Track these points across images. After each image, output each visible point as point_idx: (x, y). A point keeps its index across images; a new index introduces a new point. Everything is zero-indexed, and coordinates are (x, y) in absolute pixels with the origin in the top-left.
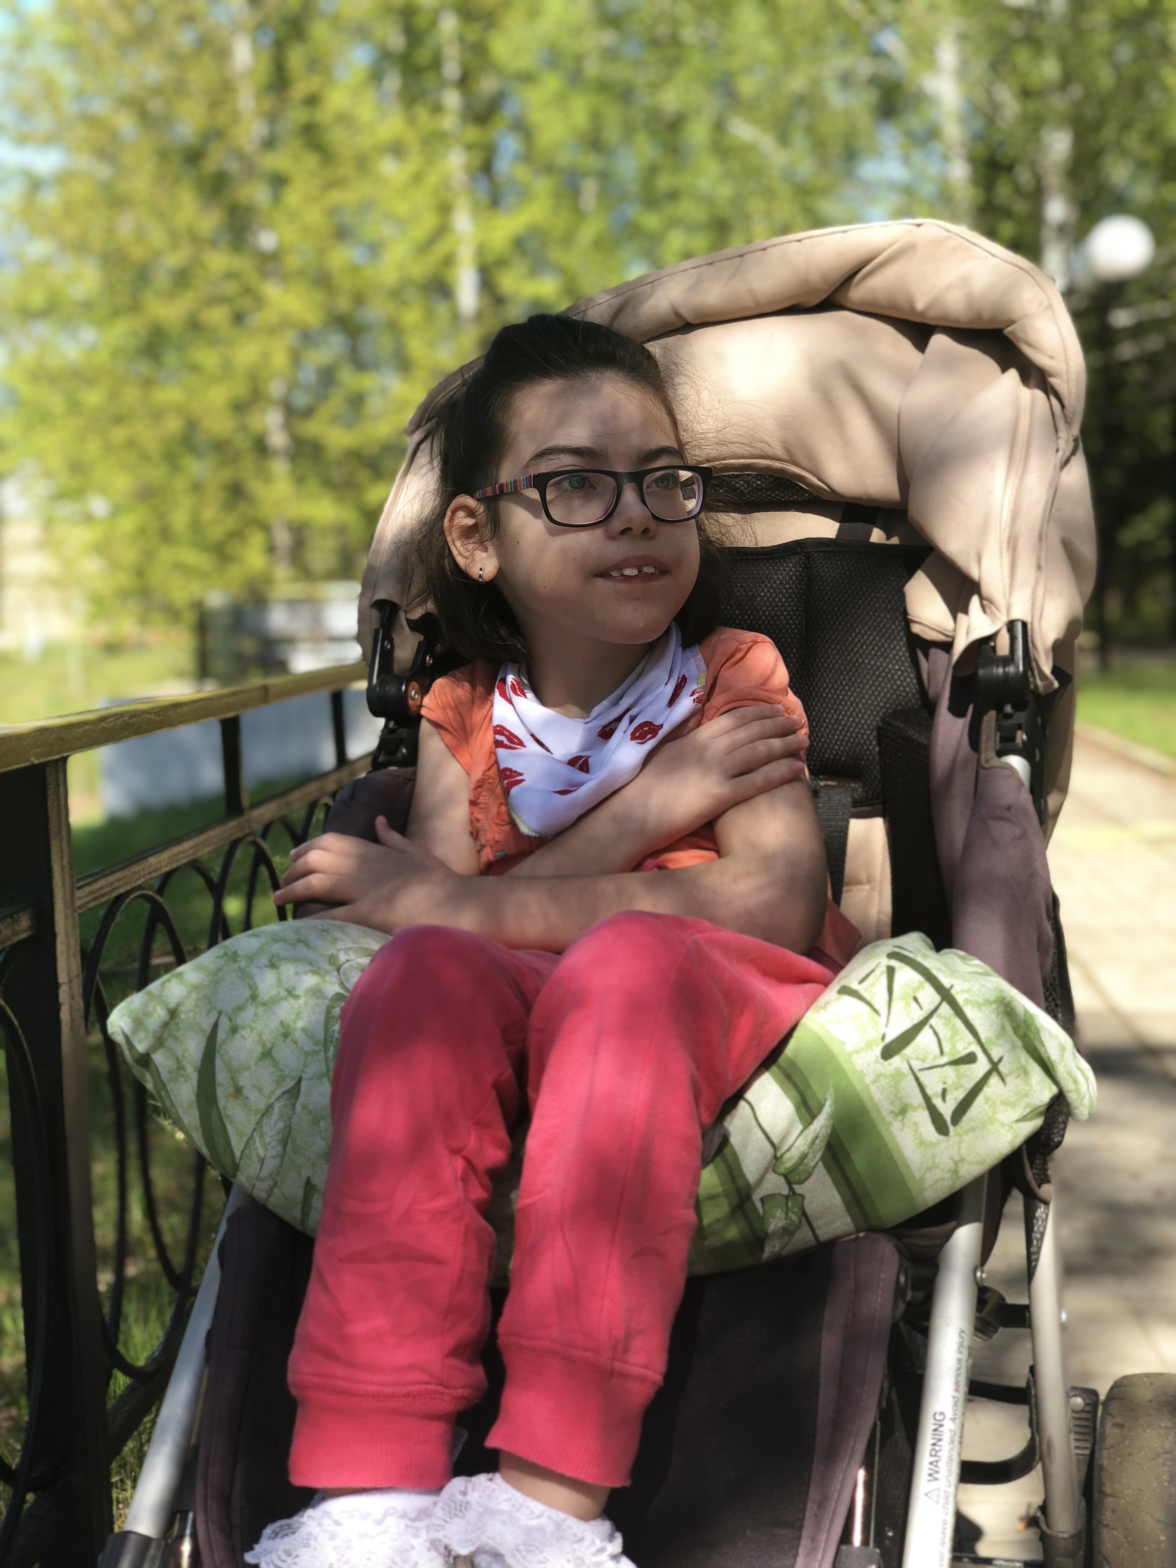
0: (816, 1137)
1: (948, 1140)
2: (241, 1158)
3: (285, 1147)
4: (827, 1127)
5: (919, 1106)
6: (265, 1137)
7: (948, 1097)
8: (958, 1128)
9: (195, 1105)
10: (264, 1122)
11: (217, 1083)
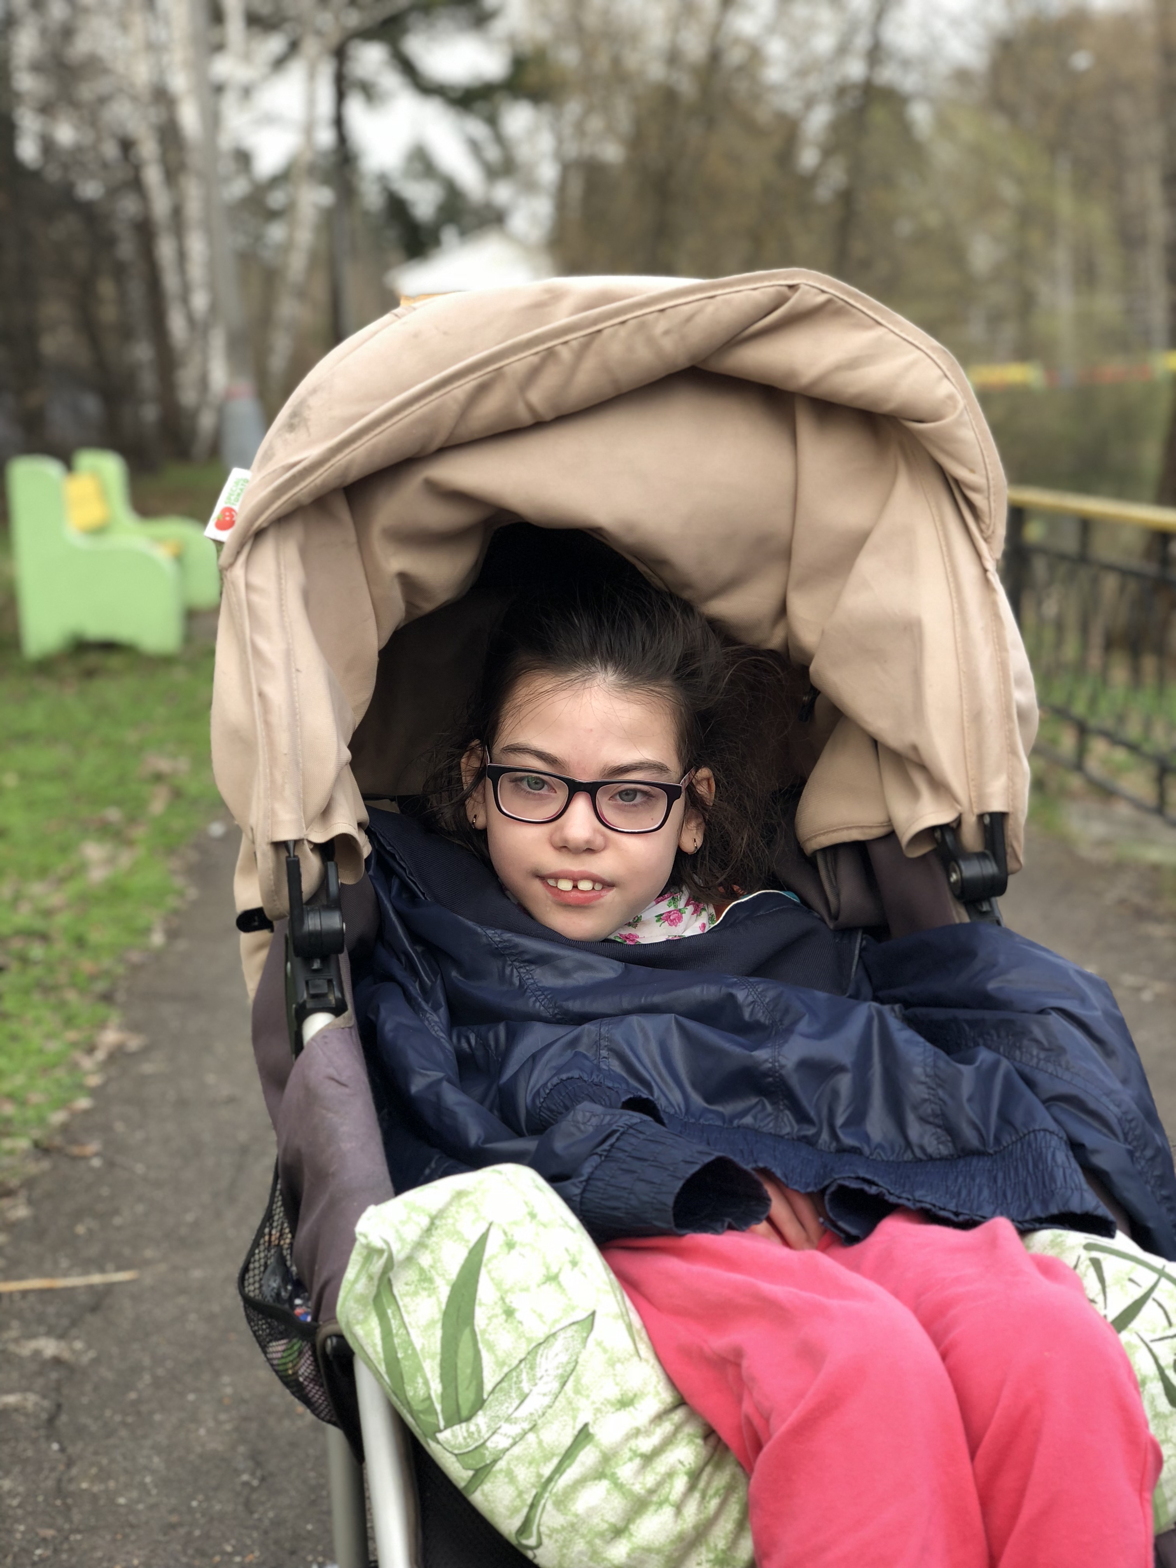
2: (492, 1392)
3: (564, 1384)
5: (1155, 1379)
6: (537, 1369)
9: (439, 1325)
10: (540, 1352)
11: (477, 1302)
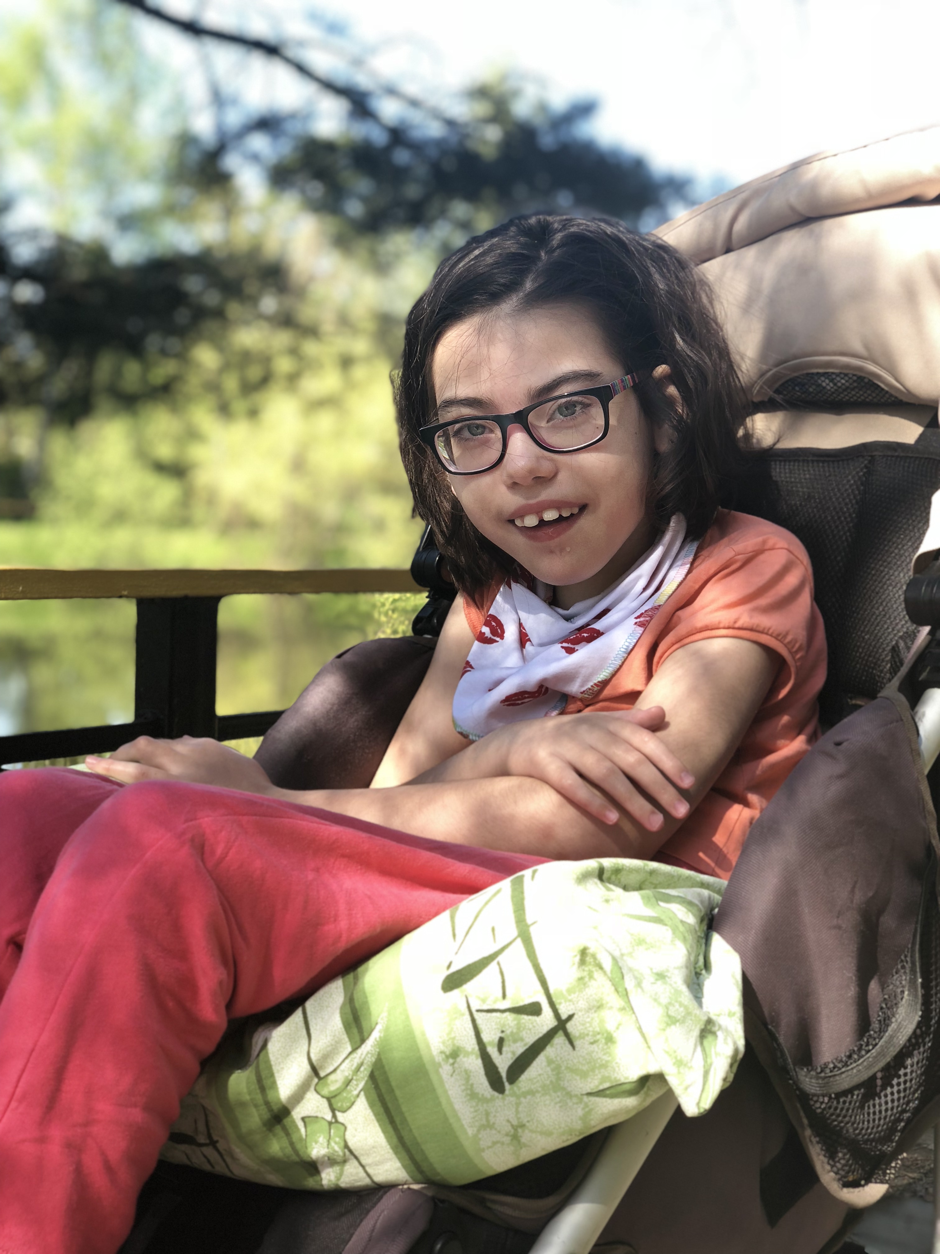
0: (362, 1064)
1: (504, 1099)
4: (372, 1055)
5: (472, 1053)
7: (505, 1049)
8: (515, 1087)
